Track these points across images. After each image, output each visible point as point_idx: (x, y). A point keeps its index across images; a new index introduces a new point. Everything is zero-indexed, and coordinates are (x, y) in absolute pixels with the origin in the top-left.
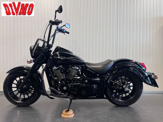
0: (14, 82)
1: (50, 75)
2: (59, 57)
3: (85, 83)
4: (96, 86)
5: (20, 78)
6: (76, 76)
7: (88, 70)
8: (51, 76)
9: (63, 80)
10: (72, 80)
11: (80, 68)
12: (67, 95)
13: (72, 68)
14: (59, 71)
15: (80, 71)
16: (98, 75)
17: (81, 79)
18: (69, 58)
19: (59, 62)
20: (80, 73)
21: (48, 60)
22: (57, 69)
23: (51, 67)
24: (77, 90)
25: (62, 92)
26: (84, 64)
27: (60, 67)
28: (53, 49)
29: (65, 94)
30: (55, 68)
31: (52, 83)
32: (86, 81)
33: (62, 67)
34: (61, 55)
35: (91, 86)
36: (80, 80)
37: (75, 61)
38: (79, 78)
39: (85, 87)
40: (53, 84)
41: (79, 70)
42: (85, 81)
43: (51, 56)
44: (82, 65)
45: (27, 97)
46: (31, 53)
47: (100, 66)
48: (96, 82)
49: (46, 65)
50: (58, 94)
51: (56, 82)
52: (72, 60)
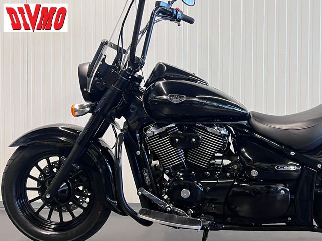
0: (31, 173)
1: (139, 153)
2: (164, 97)
3: (250, 180)
4: (285, 191)
5: (48, 161)
6: (219, 157)
7: (259, 136)
8: (142, 154)
9: (176, 168)
10: (206, 170)
11: (230, 131)
12: (193, 215)
13: (207, 131)
14: (166, 139)
15: (230, 140)
16: (293, 153)
17: (236, 167)
18: (197, 98)
19: (166, 111)
20: (232, 148)
21: (133, 106)
22: (161, 135)
23: (142, 129)
24: (223, 201)
25: (175, 206)
26: (246, 117)
27: (167, 129)
28: (146, 73)
29: (186, 211)
30: (153, 130)
31: (143, 176)
32: (254, 173)
33: (173, 127)
34: (173, 89)
35: (269, 188)
36: (234, 169)
37: (215, 106)
38: (227, 162)
39: (247, 191)
40: (148, 180)
41: (228, 136)
42: (249, 173)
43: (141, 94)
44: (239, 122)
45: (71, 219)
46: (83, 85)
47: (298, 124)
48: (285, 178)
49: (125, 120)
50: (165, 211)
51: (157, 173)
52: (205, 104)
